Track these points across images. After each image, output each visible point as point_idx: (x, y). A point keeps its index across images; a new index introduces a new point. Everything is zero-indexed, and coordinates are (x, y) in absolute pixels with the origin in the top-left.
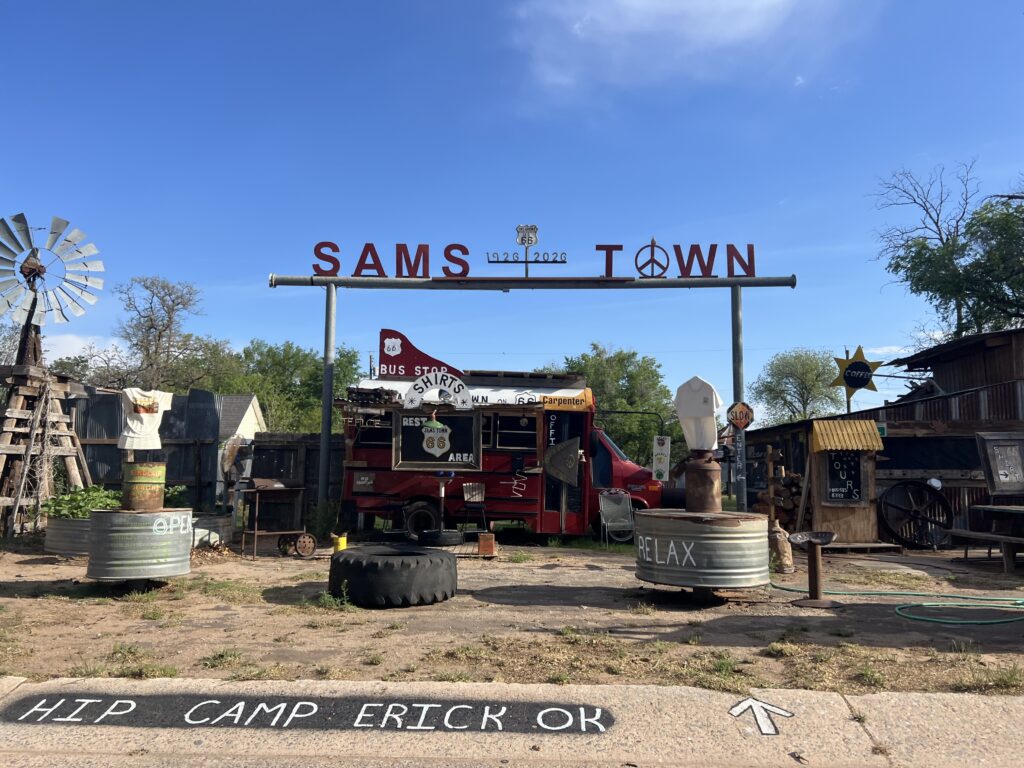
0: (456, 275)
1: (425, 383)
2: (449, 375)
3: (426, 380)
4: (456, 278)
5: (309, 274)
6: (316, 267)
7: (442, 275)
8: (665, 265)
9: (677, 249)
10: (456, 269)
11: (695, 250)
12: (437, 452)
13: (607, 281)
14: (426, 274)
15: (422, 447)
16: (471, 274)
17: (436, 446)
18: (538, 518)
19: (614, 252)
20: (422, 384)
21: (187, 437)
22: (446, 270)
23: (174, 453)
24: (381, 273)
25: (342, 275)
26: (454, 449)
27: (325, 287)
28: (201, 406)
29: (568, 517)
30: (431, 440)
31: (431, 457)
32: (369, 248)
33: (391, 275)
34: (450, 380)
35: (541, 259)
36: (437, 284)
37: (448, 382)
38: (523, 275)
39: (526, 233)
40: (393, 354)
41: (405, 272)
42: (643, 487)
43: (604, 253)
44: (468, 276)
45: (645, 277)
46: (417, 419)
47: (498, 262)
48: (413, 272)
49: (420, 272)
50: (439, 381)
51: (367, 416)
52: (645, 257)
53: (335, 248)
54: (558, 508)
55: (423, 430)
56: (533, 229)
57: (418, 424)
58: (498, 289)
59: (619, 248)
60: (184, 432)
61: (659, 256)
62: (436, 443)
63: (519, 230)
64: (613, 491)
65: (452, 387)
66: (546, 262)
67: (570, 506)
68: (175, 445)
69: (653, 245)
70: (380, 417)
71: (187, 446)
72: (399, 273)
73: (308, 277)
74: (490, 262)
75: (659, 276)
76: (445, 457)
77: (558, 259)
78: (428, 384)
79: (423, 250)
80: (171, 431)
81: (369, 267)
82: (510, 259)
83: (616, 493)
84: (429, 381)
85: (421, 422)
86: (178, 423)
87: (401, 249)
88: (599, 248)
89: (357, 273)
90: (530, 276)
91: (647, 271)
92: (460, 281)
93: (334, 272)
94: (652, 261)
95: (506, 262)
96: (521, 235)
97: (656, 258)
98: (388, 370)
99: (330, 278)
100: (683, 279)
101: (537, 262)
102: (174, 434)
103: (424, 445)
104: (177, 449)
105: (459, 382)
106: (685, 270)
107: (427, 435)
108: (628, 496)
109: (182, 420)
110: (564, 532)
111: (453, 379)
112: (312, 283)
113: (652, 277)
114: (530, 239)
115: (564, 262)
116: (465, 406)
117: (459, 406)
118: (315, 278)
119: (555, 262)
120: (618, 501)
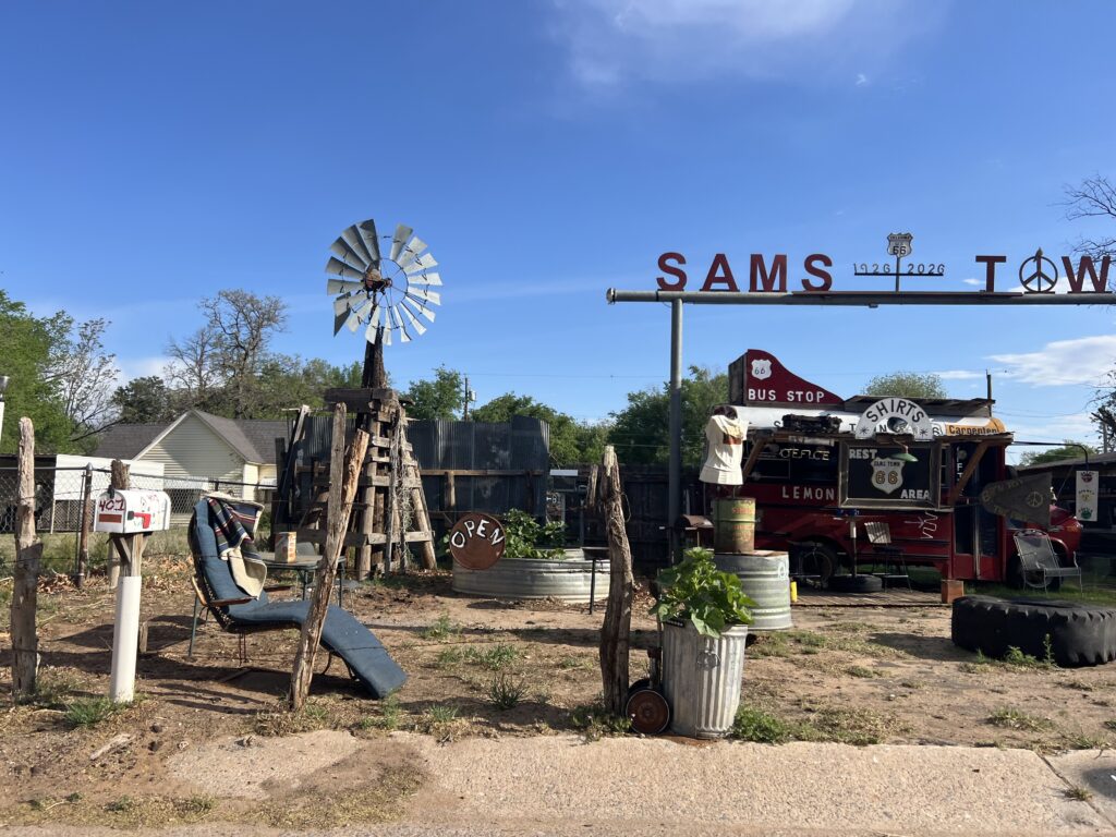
0: (817, 289)
1: (880, 410)
2: (907, 402)
3: (881, 407)
4: (818, 292)
5: (653, 289)
6: (661, 281)
7: (801, 289)
8: (1053, 280)
9: (1066, 260)
10: (817, 282)
11: (1086, 263)
12: (888, 488)
13: (987, 296)
14: (783, 288)
15: (871, 483)
16: (834, 288)
17: (887, 481)
18: (949, 563)
19: (997, 264)
20: (875, 411)
21: (513, 467)
22: (806, 283)
23: (497, 485)
24: (733, 287)
25: (689, 290)
26: (907, 485)
27: (670, 304)
28: (528, 433)
29: (983, 560)
30: (882, 474)
31: (882, 494)
32: (720, 260)
33: (744, 289)
34: (908, 407)
35: (915, 271)
36: (797, 299)
37: (906, 410)
38: (893, 289)
39: (900, 243)
40: (761, 377)
41: (760, 286)
42: (1060, 527)
43: (984, 265)
44: (831, 289)
45: (1031, 292)
46: (865, 451)
47: (866, 274)
48: (768, 286)
49: (776, 286)
50: (895, 408)
51: (813, 447)
52: (1031, 268)
53: (681, 260)
54: (970, 550)
55: (872, 464)
56: (908, 238)
57: (867, 457)
58: (865, 304)
59: (1003, 259)
60: (509, 463)
61: (1046, 269)
62: (886, 477)
63: (891, 238)
64: (1029, 531)
65: (911, 414)
66: (921, 274)
67: (984, 549)
68: (500, 476)
69: (1038, 257)
70: (826, 447)
71: (513, 477)
72: (753, 287)
73: (653, 292)
74: (856, 274)
75: (1047, 291)
76: (896, 493)
77: (935, 271)
78: (883, 411)
79: (780, 261)
80: (493, 462)
81: (720, 280)
82: (881, 271)
83: (1033, 535)
84: (884, 408)
85: (870, 454)
86: (501, 452)
87: (756, 261)
88: (979, 259)
89: (706, 287)
90: (901, 289)
91: (1033, 286)
92: (822, 296)
93: (680, 286)
94: (1039, 274)
95: (876, 274)
96: (893, 244)
97: (1043, 271)
98: (756, 394)
99: (677, 293)
100: (1075, 295)
101: (910, 274)
102: (496, 464)
103: (874, 480)
104: (501, 481)
105: (918, 409)
106: (1076, 286)
107: (877, 469)
108: (1046, 537)
109: (505, 450)
110: (979, 578)
111: (912, 406)
112: (657, 298)
113: (1039, 292)
114: (902, 249)
115: (941, 274)
116: (925, 437)
117: (918, 436)
118: (660, 293)
119: (930, 274)
120: (1036, 543)
